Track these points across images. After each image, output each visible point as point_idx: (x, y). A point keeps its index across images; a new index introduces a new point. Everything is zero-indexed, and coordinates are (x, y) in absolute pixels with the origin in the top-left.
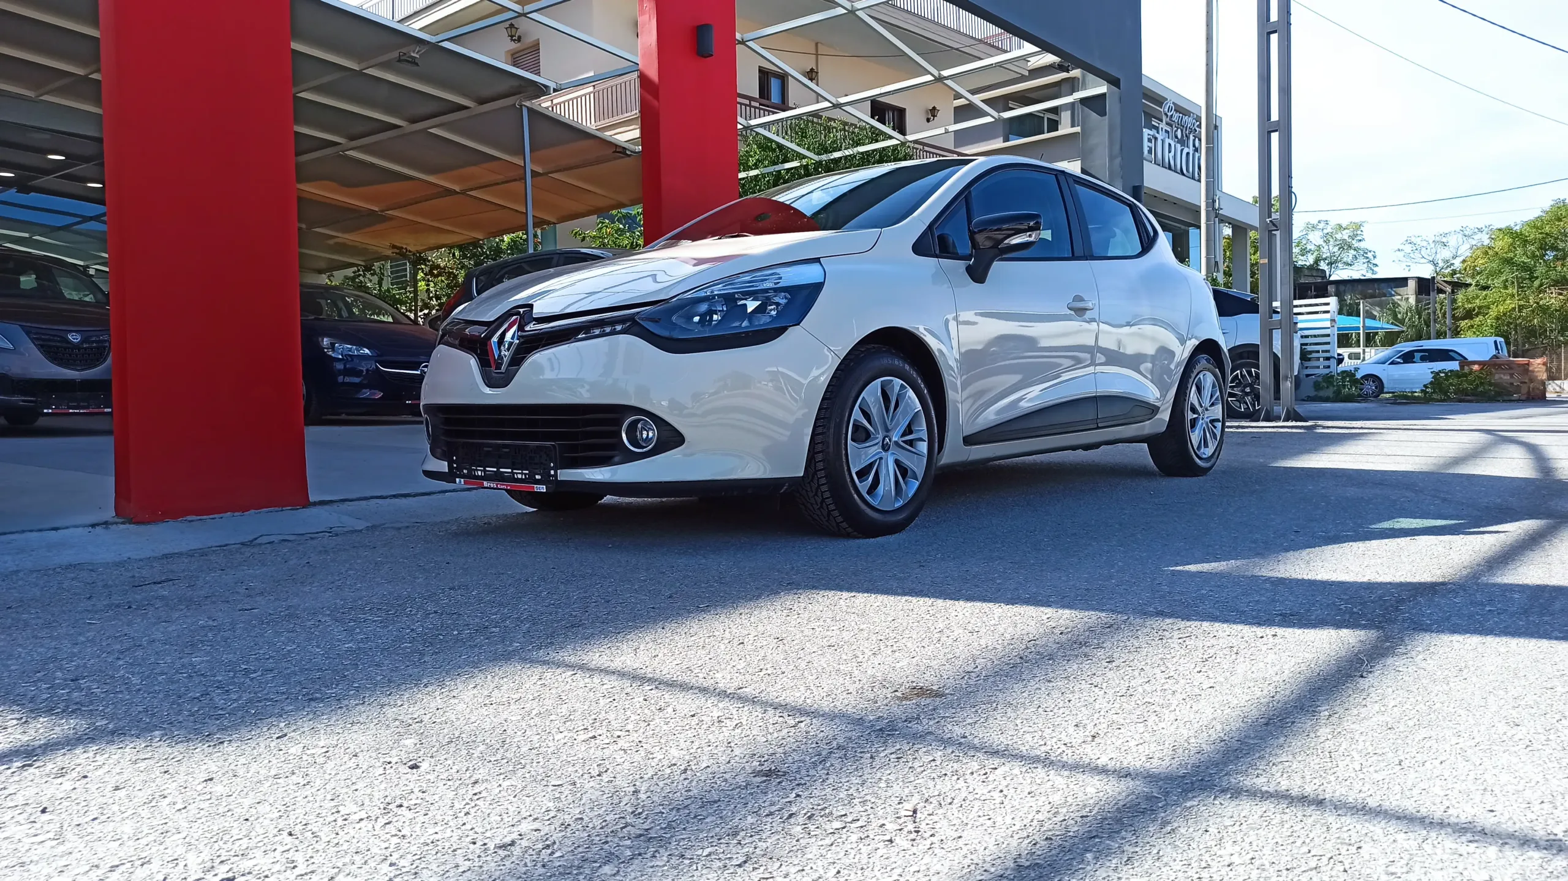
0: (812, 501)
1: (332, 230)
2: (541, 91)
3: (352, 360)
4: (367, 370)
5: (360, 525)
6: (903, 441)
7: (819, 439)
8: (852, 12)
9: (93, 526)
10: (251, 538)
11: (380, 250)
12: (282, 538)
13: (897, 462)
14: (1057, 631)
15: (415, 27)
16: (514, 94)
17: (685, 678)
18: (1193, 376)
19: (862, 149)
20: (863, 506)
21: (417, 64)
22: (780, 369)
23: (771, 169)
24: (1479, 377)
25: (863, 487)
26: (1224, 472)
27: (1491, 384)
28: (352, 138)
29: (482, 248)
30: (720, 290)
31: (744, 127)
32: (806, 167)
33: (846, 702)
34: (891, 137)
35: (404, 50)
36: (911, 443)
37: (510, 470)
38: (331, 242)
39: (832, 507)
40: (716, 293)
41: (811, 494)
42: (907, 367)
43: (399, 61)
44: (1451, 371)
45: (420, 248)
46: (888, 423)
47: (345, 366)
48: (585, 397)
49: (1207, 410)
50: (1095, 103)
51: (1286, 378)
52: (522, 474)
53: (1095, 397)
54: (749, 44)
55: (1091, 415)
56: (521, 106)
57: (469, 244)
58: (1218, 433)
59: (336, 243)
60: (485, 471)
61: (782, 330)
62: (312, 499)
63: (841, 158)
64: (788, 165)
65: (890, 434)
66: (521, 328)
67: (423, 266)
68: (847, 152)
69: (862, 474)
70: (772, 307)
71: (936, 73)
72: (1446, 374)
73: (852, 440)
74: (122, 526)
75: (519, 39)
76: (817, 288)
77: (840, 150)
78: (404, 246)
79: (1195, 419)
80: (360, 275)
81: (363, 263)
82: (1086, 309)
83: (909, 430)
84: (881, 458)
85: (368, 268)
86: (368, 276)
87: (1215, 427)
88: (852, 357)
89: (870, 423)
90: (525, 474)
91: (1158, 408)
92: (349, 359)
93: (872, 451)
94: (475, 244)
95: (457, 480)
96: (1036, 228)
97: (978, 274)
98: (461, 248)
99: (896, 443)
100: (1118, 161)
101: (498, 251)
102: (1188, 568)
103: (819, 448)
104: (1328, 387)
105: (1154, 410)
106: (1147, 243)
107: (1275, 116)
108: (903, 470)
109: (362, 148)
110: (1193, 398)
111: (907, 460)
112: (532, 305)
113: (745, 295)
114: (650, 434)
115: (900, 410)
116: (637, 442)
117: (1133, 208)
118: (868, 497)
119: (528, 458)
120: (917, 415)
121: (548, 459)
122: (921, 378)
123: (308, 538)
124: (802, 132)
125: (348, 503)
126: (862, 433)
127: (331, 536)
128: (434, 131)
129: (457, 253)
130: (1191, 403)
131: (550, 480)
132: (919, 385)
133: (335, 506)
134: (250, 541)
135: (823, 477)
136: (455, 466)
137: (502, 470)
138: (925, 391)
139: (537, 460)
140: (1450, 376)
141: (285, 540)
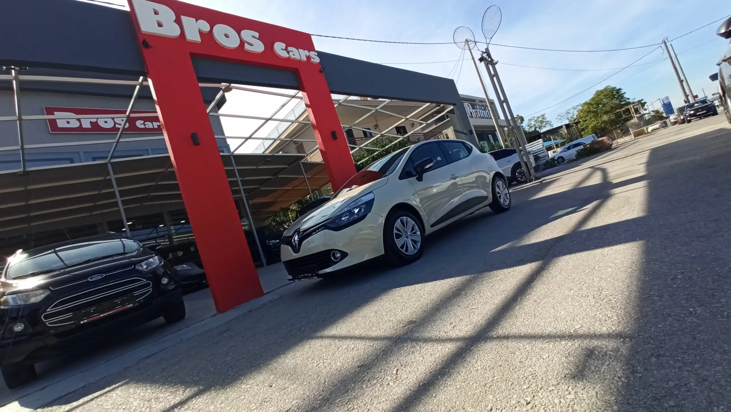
0: (389, 258)
2: (303, 157)
3: (275, 245)
5: (277, 297)
6: (411, 233)
8: (377, 110)
9: (212, 317)
11: (277, 210)
12: (258, 306)
13: (412, 240)
14: (454, 287)
15: (267, 153)
16: (297, 160)
17: (348, 335)
18: (495, 184)
19: (393, 143)
20: (405, 256)
21: (270, 162)
22: (372, 225)
23: (371, 156)
24: (590, 148)
25: (403, 251)
26: (514, 207)
27: (594, 149)
28: (261, 185)
29: (303, 201)
30: (346, 209)
31: (359, 148)
32: (380, 153)
33: (389, 332)
34: (400, 138)
35: (266, 159)
36: (415, 233)
37: (307, 274)
38: (265, 212)
39: (396, 258)
41: (388, 256)
42: (407, 212)
43: (265, 162)
44: (582, 149)
45: (287, 206)
46: (405, 230)
48: (322, 249)
49: (503, 191)
50: (452, 111)
51: (531, 169)
52: (310, 275)
54: (353, 127)
56: (299, 163)
57: (299, 201)
58: (508, 196)
59: (267, 212)
60: (301, 276)
61: (366, 215)
62: (265, 292)
63: (388, 148)
64: (375, 154)
65: (407, 233)
66: (298, 236)
67: (289, 211)
68: (390, 145)
69: (402, 247)
70: (362, 209)
71: (405, 118)
72: (580, 150)
73: (396, 238)
74: (219, 315)
76: (373, 200)
78: (283, 207)
79: (500, 195)
81: (274, 215)
82: (457, 177)
83: (413, 229)
84: (406, 241)
85: (276, 216)
88: (389, 215)
89: (400, 232)
91: (488, 196)
93: (403, 240)
95: (295, 280)
96: (431, 162)
97: (420, 179)
98: (297, 202)
99: (410, 235)
100: (463, 125)
101: (307, 200)
102: (497, 249)
103: (386, 242)
104: (547, 165)
105: (486, 198)
106: (470, 151)
107: (502, 99)
108: (414, 242)
109: (264, 187)
110: (497, 190)
111: (415, 238)
112: (299, 228)
113: (354, 208)
114: (338, 255)
115: (408, 225)
116: (336, 258)
117: (463, 143)
118: (406, 253)
119: (310, 270)
120: (414, 224)
121: (315, 269)
122: (412, 214)
123: (265, 305)
124: (376, 144)
125: (275, 291)
126: (398, 236)
127: (270, 303)
128: (280, 176)
129: (297, 204)
130: (498, 192)
131: (317, 275)
132: (412, 216)
133: (271, 293)
134: (250, 310)
135: (391, 252)
136: (294, 276)
137: (305, 275)
138: (414, 217)
139: (312, 270)
140: (582, 151)
141: (259, 308)
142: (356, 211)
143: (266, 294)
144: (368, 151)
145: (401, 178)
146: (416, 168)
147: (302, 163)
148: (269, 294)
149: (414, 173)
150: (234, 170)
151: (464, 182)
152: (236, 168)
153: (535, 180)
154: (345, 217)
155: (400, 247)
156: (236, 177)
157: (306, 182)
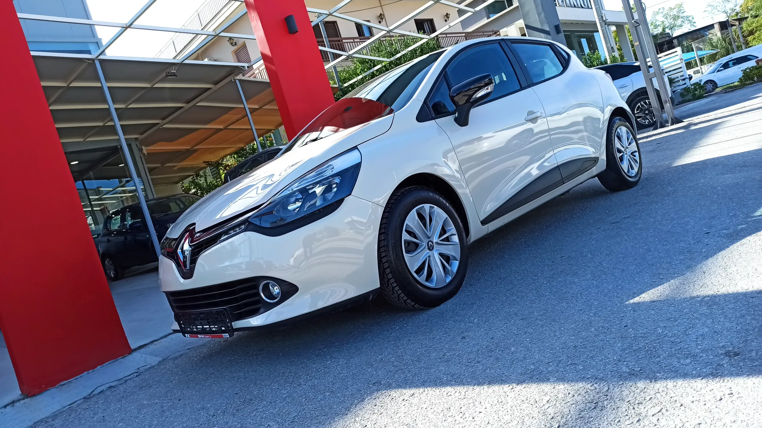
0: (392, 296)
1: (173, 163)
2: (241, 70)
6: (440, 241)
7: (383, 260)
9: (5, 407)
11: (199, 165)
12: (108, 385)
13: (441, 255)
16: (229, 75)
18: (614, 132)
19: (410, 49)
21: (176, 76)
22: (355, 218)
23: (368, 73)
25: (422, 279)
26: (647, 179)
28: (163, 119)
29: (246, 150)
30: (297, 187)
31: (347, 56)
32: (385, 66)
35: (168, 71)
36: (447, 239)
37: (208, 327)
38: (176, 168)
39: (405, 298)
40: (295, 190)
41: (391, 293)
42: (431, 194)
43: (167, 76)
44: (752, 67)
45: (217, 159)
46: (428, 233)
49: (627, 148)
51: (666, 102)
52: (215, 328)
53: (558, 167)
54: (334, 14)
55: (558, 178)
56: (235, 80)
57: (240, 150)
58: (637, 158)
59: (179, 168)
60: (197, 328)
61: (341, 201)
62: (133, 347)
63: (401, 57)
64: (376, 68)
65: (431, 239)
67: (221, 167)
68: (403, 53)
69: (419, 271)
70: (334, 186)
72: (750, 69)
73: (407, 253)
74: (22, 402)
75: (236, 44)
76: (357, 167)
77: (400, 52)
78: (210, 161)
79: (622, 156)
80: (195, 179)
81: (195, 174)
82: (537, 117)
83: (444, 231)
84: (429, 256)
85: (198, 175)
86: (199, 178)
87: (635, 156)
88: (393, 201)
89: (416, 238)
90: (217, 328)
91: (598, 158)
93: (423, 254)
94: (243, 149)
95: (186, 335)
96: (490, 83)
97: (462, 121)
98: (236, 153)
99: (437, 243)
100: (543, 15)
101: (254, 150)
103: (386, 265)
104: (688, 94)
105: (595, 160)
106: (565, 63)
108: (446, 258)
109: (170, 122)
110: (617, 144)
111: (448, 250)
112: (194, 224)
113: (315, 184)
114: (276, 290)
115: (433, 222)
116: (271, 296)
117: (551, 46)
118: (427, 284)
119: (214, 318)
120: (445, 221)
121: (224, 317)
122: (442, 198)
123: (124, 381)
124: (378, 50)
125: (155, 343)
126: (412, 247)
127: (137, 376)
128: (199, 104)
129: (236, 156)
130: (617, 148)
131: (229, 330)
132: (442, 202)
133: (147, 348)
134: (90, 394)
135: (394, 282)
136: (183, 326)
137: (205, 327)
138: (448, 204)
139: (219, 319)
140: (752, 70)
141: (110, 387)
142: (318, 190)
143: (135, 350)
144: (363, 62)
145: (422, 117)
146: (454, 96)
147: (240, 81)
148: (142, 350)
149: (451, 107)
150: (101, 88)
151: (551, 126)
152: (106, 85)
153: (672, 124)
154: (295, 202)
155: (416, 272)
156: (105, 101)
157: (247, 117)
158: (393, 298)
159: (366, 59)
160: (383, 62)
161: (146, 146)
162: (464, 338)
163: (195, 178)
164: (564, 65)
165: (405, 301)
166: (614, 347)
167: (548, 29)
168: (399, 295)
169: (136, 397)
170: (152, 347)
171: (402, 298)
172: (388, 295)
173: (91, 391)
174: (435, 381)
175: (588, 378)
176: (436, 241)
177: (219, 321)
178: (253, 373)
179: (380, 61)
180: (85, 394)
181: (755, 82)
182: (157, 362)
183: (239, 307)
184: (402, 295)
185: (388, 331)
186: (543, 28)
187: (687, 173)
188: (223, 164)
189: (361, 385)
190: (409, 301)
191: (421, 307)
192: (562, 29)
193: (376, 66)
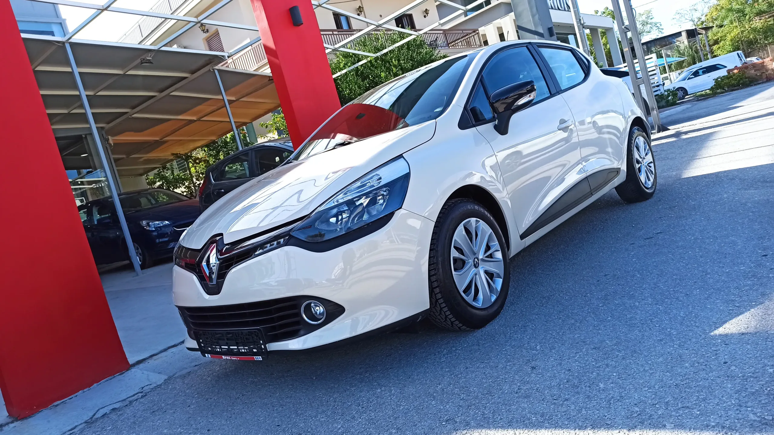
0: (439, 317)
1: (139, 154)
2: (220, 59)
3: (161, 229)
4: (170, 232)
6: (486, 257)
7: (434, 278)
10: (91, 414)
11: (167, 157)
12: (111, 407)
13: (486, 272)
15: (147, 45)
16: (207, 64)
18: (633, 143)
21: (152, 63)
23: (352, 67)
24: (739, 76)
25: (469, 299)
26: (660, 190)
27: (746, 78)
28: (133, 108)
29: (217, 143)
30: (343, 198)
31: (333, 50)
32: (370, 62)
34: (411, 35)
35: (143, 57)
36: (491, 256)
37: (236, 347)
38: (141, 160)
39: (453, 319)
40: (339, 201)
41: (437, 314)
42: (476, 207)
43: (142, 63)
44: (723, 77)
45: (186, 151)
46: (474, 249)
47: (158, 233)
49: (644, 158)
51: (653, 109)
52: (244, 349)
53: (587, 177)
54: (324, 6)
55: (588, 189)
57: (210, 143)
58: (653, 169)
59: (145, 160)
61: (391, 215)
62: (130, 361)
63: (387, 52)
64: (361, 63)
65: (477, 256)
66: (219, 253)
67: (191, 160)
68: (390, 48)
69: (467, 290)
70: (380, 197)
72: (721, 78)
73: (456, 270)
74: (12, 425)
75: (207, 31)
76: (406, 177)
77: (386, 48)
78: (178, 153)
79: (640, 167)
80: (161, 172)
81: (161, 166)
82: (569, 126)
83: (488, 248)
84: (476, 275)
85: (164, 168)
86: (165, 171)
87: (650, 167)
89: (463, 254)
90: (246, 349)
91: (620, 169)
92: (159, 229)
93: (469, 273)
94: (214, 142)
95: (206, 355)
96: (532, 90)
98: (207, 146)
99: (483, 260)
100: (537, 17)
101: (226, 143)
102: (727, 328)
103: (435, 284)
104: (662, 101)
105: (617, 171)
106: (587, 70)
108: (490, 275)
110: (636, 155)
111: (491, 267)
112: (221, 234)
113: (360, 196)
114: (320, 311)
115: (479, 238)
116: (313, 317)
117: (572, 51)
118: (474, 304)
119: (245, 339)
120: (490, 236)
121: (257, 338)
122: (487, 211)
123: (129, 403)
124: (364, 44)
125: (155, 357)
126: (460, 264)
127: (142, 397)
128: (173, 94)
129: (206, 149)
130: (636, 159)
131: (263, 352)
132: (487, 216)
133: (147, 363)
134: (91, 418)
135: (443, 303)
136: (203, 345)
137: (231, 347)
138: (492, 218)
139: (251, 340)
140: (723, 79)
141: (114, 409)
143: (134, 365)
144: (346, 56)
145: (463, 124)
146: (494, 103)
147: (219, 70)
148: (141, 366)
150: (71, 73)
152: (77, 71)
154: (338, 217)
155: (463, 292)
156: (76, 88)
157: (225, 108)
158: (439, 319)
159: (349, 53)
160: (368, 57)
161: (112, 136)
162: (533, 368)
163: (162, 170)
164: (586, 72)
165: (452, 323)
166: (724, 388)
167: (541, 31)
168: (446, 316)
169: (152, 423)
170: (151, 362)
171: (450, 319)
172: (434, 316)
173: (92, 414)
174: (524, 422)
175: (714, 427)
176: (482, 257)
177: (251, 342)
178: (288, 400)
179: (366, 56)
180: (86, 418)
181: (726, 91)
182: (162, 381)
183: (274, 328)
184: (451, 316)
185: (435, 355)
186: (537, 30)
187: (703, 186)
188: (193, 157)
189: (432, 422)
190: (457, 322)
191: (468, 329)
192: (555, 31)
193: (361, 61)
